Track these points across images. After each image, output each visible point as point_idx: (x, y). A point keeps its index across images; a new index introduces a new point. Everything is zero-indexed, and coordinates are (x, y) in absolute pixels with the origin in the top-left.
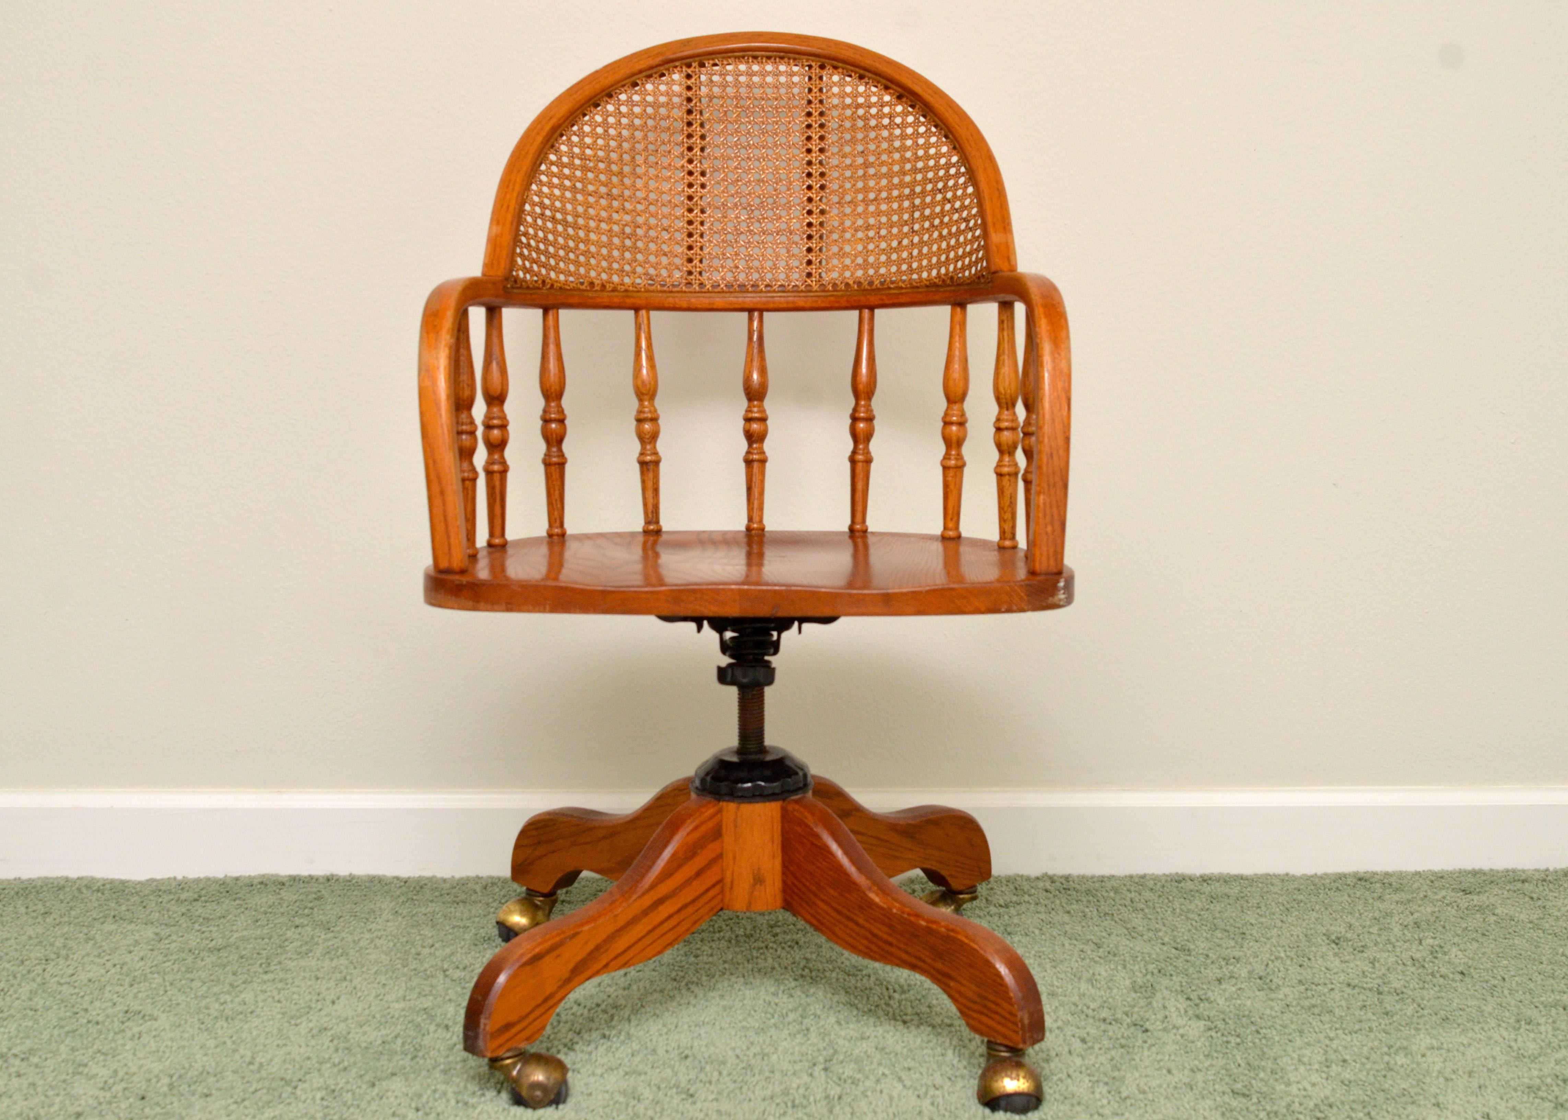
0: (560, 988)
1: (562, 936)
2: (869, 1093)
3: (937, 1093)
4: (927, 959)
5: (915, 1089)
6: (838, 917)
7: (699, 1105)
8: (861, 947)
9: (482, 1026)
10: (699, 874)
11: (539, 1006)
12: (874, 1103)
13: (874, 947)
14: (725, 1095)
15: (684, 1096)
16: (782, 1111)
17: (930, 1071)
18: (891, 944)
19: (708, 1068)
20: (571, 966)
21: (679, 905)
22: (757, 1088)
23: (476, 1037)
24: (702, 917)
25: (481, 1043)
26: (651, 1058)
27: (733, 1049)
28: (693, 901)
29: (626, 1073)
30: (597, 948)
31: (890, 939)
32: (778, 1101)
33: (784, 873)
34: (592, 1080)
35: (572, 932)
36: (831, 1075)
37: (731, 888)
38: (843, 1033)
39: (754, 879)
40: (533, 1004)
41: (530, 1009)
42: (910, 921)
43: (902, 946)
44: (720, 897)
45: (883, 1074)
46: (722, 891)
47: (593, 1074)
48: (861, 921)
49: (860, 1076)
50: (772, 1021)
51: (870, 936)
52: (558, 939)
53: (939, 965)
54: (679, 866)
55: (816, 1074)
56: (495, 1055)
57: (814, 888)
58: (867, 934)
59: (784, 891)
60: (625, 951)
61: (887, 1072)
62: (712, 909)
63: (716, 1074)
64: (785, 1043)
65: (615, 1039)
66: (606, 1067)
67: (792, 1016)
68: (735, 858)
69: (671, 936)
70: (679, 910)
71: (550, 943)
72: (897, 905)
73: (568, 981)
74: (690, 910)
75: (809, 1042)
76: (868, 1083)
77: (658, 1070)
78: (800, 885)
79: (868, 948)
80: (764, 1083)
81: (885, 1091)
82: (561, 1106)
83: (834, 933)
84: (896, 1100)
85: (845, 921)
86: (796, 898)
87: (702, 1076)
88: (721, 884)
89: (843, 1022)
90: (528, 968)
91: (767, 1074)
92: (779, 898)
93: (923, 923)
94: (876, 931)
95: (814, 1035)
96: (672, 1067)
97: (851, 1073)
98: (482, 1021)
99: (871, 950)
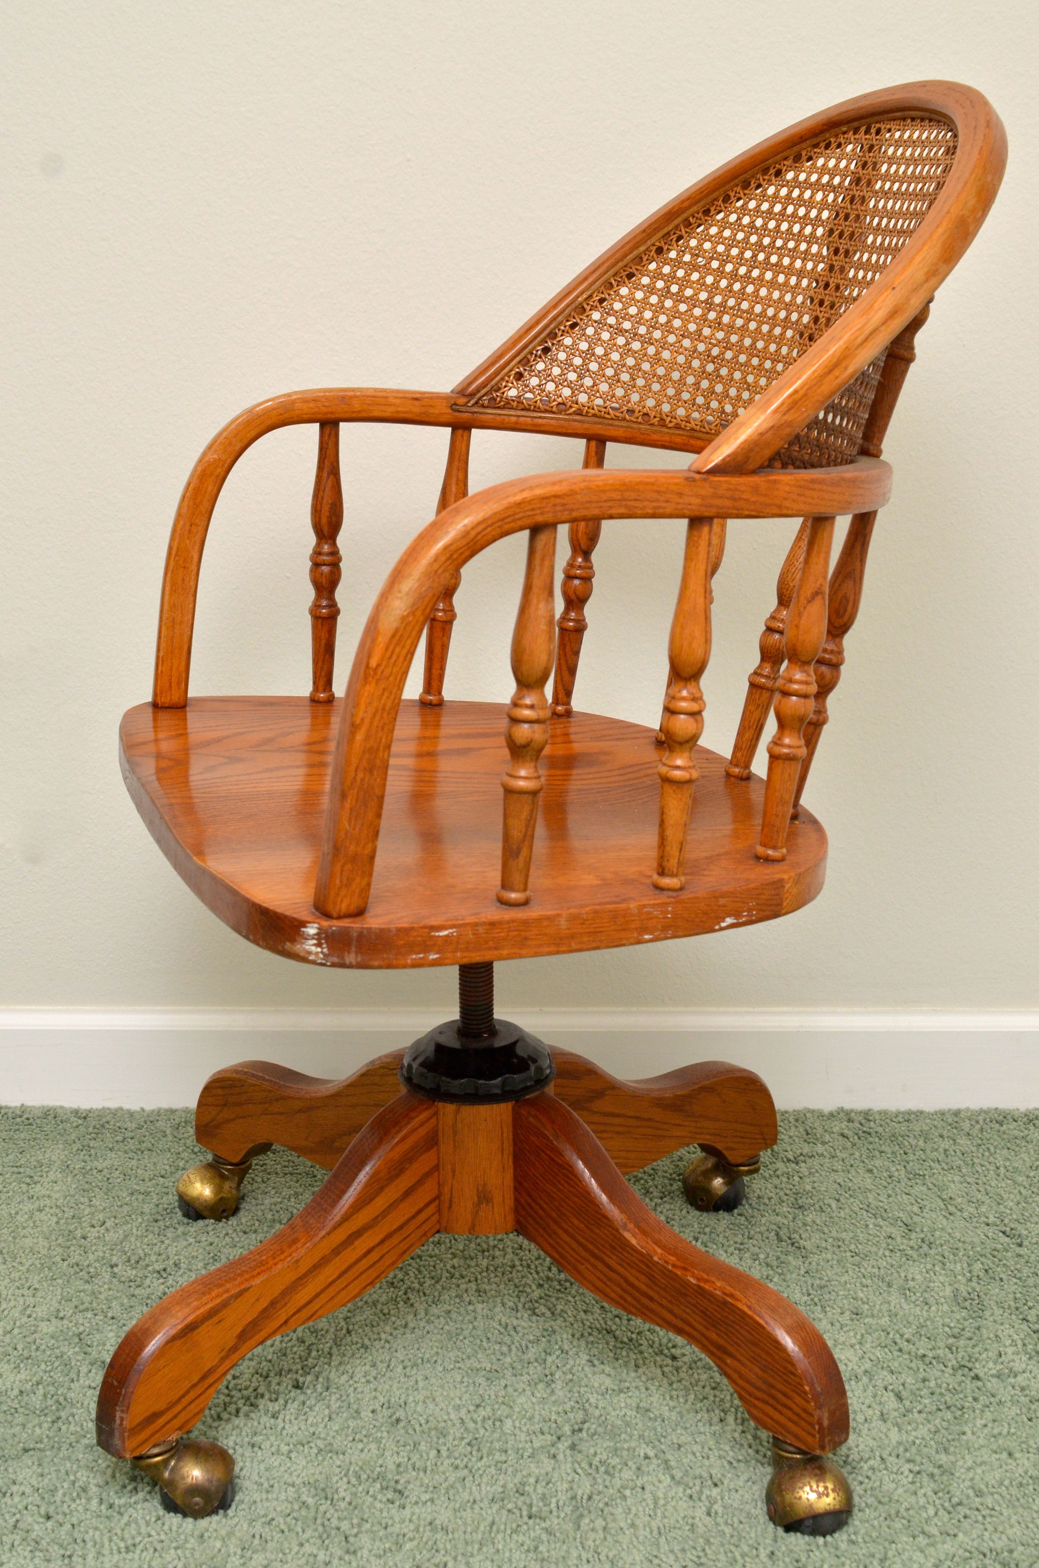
0: (223, 1359)
1: (225, 1296)
2: (628, 1492)
3: (715, 1492)
4: (697, 1325)
5: (687, 1485)
6: (583, 1253)
7: (407, 1512)
8: (613, 1295)
9: (118, 1421)
10: (407, 1194)
11: (194, 1386)
12: (634, 1510)
13: (629, 1299)
14: (443, 1491)
15: (390, 1495)
16: (514, 1526)
17: (706, 1450)
18: (651, 1299)
19: (423, 1447)
20: (238, 1330)
21: (382, 1236)
22: (485, 1480)
23: (111, 1433)
24: (411, 1246)
25: (117, 1441)
26: (352, 1424)
27: (458, 1408)
28: (401, 1228)
29: (320, 1451)
30: (273, 1303)
31: (650, 1292)
32: (510, 1506)
33: (515, 1189)
34: (275, 1461)
35: (238, 1290)
36: (579, 1457)
37: (450, 1207)
38: (596, 1381)
39: (479, 1197)
40: (187, 1385)
41: (181, 1393)
42: (677, 1275)
43: (664, 1302)
44: (436, 1217)
45: (647, 1457)
46: (439, 1210)
47: (278, 1452)
48: (613, 1264)
49: (615, 1461)
50: (508, 1360)
51: (625, 1285)
52: (218, 1300)
53: (713, 1336)
54: (382, 1189)
55: (561, 1457)
56: (137, 1454)
57: (554, 1215)
58: (622, 1281)
59: (516, 1211)
60: (310, 1302)
61: (651, 1454)
62: (425, 1234)
63: (433, 1453)
64: (522, 1400)
65: (309, 1392)
66: (295, 1439)
67: (531, 1354)
68: (454, 1172)
69: (372, 1273)
70: (383, 1241)
71: (209, 1306)
72: (659, 1251)
73: (234, 1349)
74: (395, 1240)
75: (553, 1398)
76: (627, 1474)
77: (360, 1446)
78: (536, 1207)
79: (621, 1297)
80: (493, 1470)
81: (648, 1488)
82: (230, 1512)
83: (579, 1272)
84: (662, 1502)
85: (592, 1260)
86: (532, 1222)
87: (415, 1457)
88: (437, 1202)
89: (596, 1362)
90: (179, 1342)
91: (498, 1456)
92: (511, 1219)
93: (693, 1281)
94: (632, 1279)
95: (558, 1385)
96: (378, 1441)
97: (604, 1457)
98: (118, 1414)
99: (626, 1301)
